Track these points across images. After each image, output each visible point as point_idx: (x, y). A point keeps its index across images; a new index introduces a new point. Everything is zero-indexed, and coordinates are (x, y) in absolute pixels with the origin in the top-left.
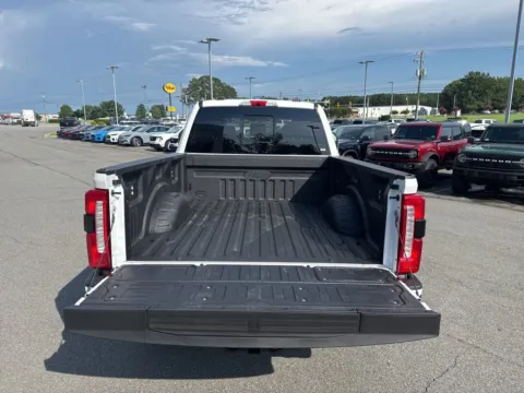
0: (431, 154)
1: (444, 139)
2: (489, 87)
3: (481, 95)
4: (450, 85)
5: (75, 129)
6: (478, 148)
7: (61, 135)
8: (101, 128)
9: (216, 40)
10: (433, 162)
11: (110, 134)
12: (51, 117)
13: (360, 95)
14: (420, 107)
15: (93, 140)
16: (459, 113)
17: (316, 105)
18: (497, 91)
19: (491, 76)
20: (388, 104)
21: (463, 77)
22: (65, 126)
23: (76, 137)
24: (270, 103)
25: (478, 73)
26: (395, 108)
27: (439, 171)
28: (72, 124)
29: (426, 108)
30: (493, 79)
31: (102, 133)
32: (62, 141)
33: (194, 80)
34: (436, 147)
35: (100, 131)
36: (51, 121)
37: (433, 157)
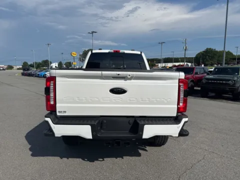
0: (191, 80)
1: (196, 73)
2: (216, 55)
3: (212, 58)
4: (199, 54)
5: (29, 72)
6: (211, 77)
7: (23, 74)
8: (42, 71)
9: (96, 32)
10: (192, 83)
11: (46, 73)
12: (18, 67)
13: (159, 58)
14: (186, 63)
15: (38, 76)
16: (203, 66)
17: (141, 52)
18: (219, 57)
19: (216, 50)
20: (172, 62)
21: (204, 50)
22: (25, 70)
23: (30, 75)
24: (121, 51)
25: (210, 49)
26: (175, 64)
27: (195, 88)
28: (28, 70)
29: (188, 64)
30: (217, 52)
31: (43, 73)
32: (24, 77)
33: (85, 51)
34: (193, 77)
35: (42, 72)
36: (18, 69)
37: (192, 81)
